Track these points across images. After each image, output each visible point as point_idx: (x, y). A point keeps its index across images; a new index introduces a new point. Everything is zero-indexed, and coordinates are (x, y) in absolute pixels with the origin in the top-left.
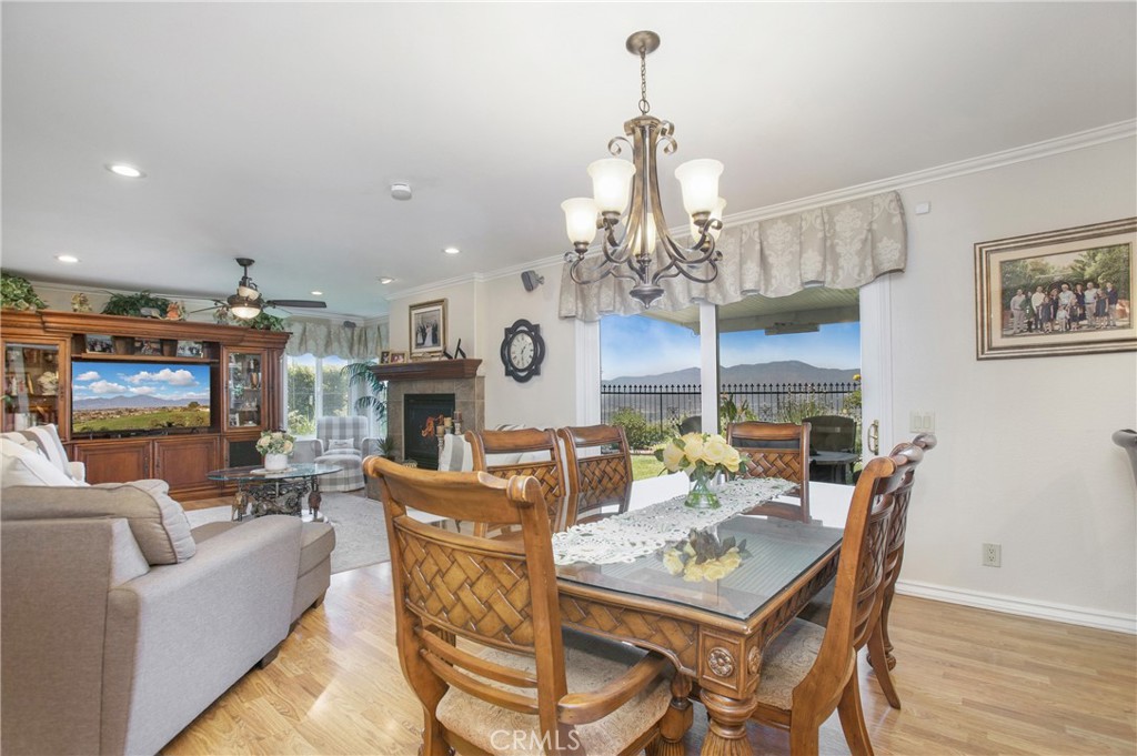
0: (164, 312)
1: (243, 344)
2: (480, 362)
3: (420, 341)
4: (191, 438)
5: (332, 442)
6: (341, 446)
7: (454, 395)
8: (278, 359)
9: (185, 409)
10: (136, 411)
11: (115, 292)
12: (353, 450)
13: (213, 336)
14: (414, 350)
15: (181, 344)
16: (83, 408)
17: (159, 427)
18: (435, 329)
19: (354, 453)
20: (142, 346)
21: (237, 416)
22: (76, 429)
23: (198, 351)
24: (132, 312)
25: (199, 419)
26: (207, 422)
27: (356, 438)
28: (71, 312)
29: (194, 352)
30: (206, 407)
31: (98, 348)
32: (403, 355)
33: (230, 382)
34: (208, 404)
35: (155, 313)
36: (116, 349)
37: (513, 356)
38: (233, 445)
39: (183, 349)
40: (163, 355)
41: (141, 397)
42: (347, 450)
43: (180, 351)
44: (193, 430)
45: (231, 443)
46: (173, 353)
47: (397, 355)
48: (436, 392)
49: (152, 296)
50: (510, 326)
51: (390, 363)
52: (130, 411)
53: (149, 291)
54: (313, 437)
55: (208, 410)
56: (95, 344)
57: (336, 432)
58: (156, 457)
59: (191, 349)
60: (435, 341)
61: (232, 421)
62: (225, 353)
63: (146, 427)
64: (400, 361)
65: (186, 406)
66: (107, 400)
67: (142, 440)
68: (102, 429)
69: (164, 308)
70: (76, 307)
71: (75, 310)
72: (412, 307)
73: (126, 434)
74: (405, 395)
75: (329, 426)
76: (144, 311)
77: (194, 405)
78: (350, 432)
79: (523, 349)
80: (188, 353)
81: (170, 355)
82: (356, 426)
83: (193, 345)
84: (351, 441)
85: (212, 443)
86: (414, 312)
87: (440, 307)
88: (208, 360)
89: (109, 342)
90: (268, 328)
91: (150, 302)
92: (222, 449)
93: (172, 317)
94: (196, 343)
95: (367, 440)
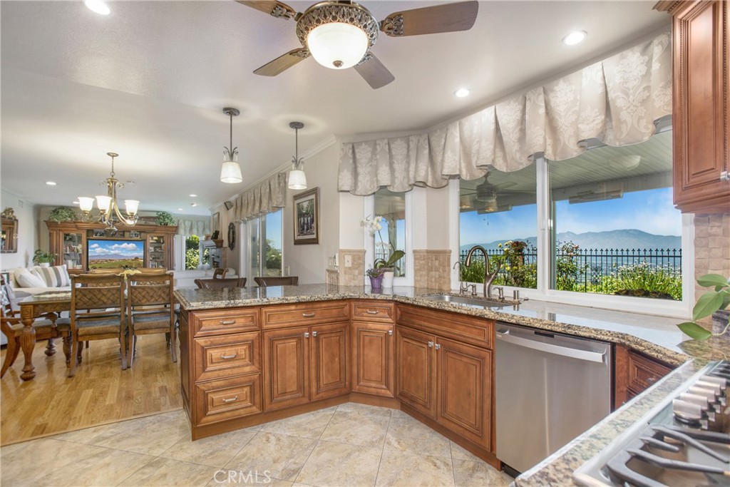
1: (156, 232)
10: (113, 260)
16: (93, 259)
20: (116, 234)
22: (90, 267)
25: (139, 264)
26: (142, 265)
28: (86, 221)
29: (137, 236)
30: (141, 259)
31: (98, 234)
36: (105, 235)
39: (132, 234)
40: (124, 237)
41: (115, 255)
62: (148, 236)
65: (134, 259)
66: (102, 256)
70: (88, 219)
77: (137, 258)
81: (127, 237)
88: (142, 239)
89: (103, 232)
90: (166, 225)
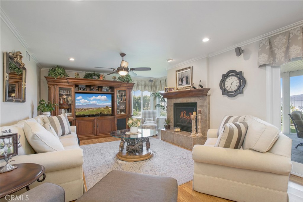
0: (99, 77)
1: (120, 87)
2: (209, 89)
3: (180, 83)
4: (106, 117)
5: (146, 119)
6: (149, 120)
7: (196, 103)
8: (131, 92)
9: (105, 108)
10: (92, 109)
11: (86, 72)
12: (153, 122)
13: (112, 85)
14: (178, 87)
15: (104, 88)
16: (78, 108)
17: (98, 114)
18: (187, 78)
19: (154, 123)
20: (93, 88)
21: (119, 110)
22: (76, 114)
23: (108, 90)
24: (90, 78)
25: (109, 111)
26: (111, 112)
27: (154, 118)
28: (75, 78)
29: (107, 90)
30: (110, 108)
32: (174, 89)
33: (117, 100)
34: (111, 107)
35: (96, 78)
36: (86, 90)
37: (226, 86)
38: (118, 120)
39: (104, 89)
40: (99, 91)
41: (93, 104)
42: (151, 121)
43: (103, 90)
44: (107, 115)
45: (117, 119)
46: (101, 90)
47: (171, 89)
48: (188, 102)
49: (96, 73)
50: (225, 73)
51: (169, 92)
52: (90, 109)
53: (95, 71)
54: (140, 117)
55: (111, 109)
56: (81, 88)
57: (147, 115)
58: (97, 123)
59: (106, 89)
60: (187, 82)
61: (117, 112)
62: (115, 90)
63: (94, 114)
64: (173, 91)
65: (105, 107)
66: (84, 105)
67: (93, 118)
68: (83, 114)
69: (99, 76)
70: (76, 76)
71: (76, 77)
72: (177, 71)
73: (89, 116)
74: (174, 103)
75: (145, 113)
76: (93, 77)
77: (107, 107)
78: (151, 115)
79: (232, 83)
80: (105, 90)
81: (101, 91)
82: (154, 113)
83: (107, 88)
84: (152, 118)
85: (112, 119)
86: (178, 73)
87: (190, 70)
88: (111, 93)
89: (85, 87)
90: (128, 82)
91: (95, 75)
92: (115, 121)
93: (101, 79)
94: (108, 87)
95: (158, 119)
